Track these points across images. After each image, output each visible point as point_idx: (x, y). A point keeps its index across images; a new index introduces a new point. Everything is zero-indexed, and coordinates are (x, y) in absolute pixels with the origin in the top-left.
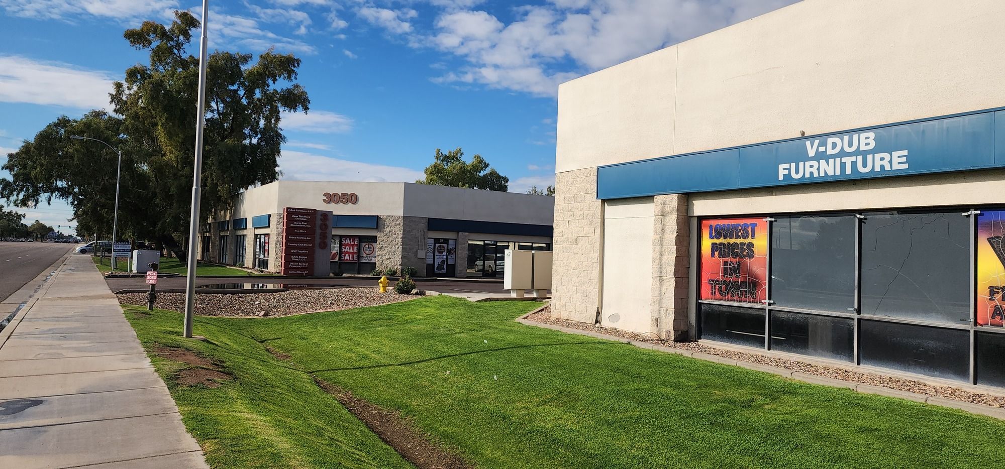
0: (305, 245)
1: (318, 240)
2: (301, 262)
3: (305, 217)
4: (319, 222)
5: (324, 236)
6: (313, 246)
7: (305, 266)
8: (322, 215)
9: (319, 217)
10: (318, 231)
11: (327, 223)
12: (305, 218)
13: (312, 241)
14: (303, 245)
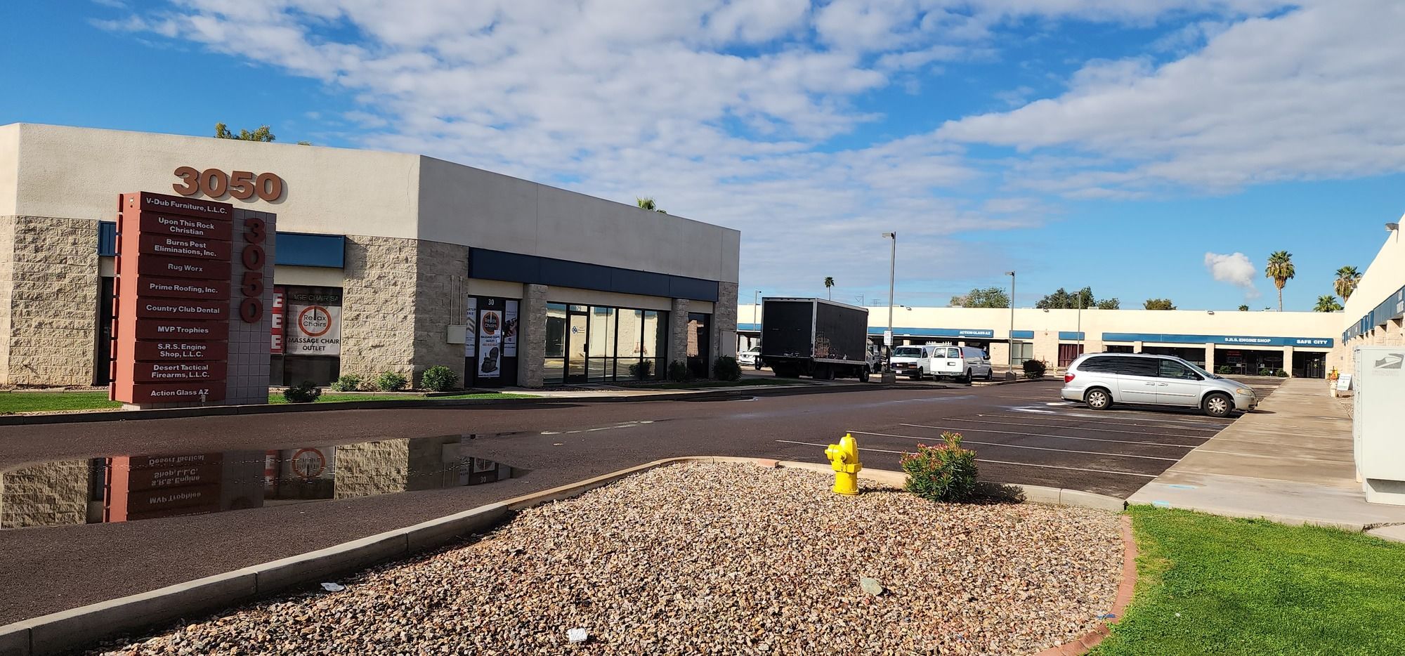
0: (199, 310)
1: (236, 299)
2: (188, 362)
3: (199, 224)
4: (238, 244)
5: (254, 286)
6: (225, 313)
7: (200, 372)
8: (246, 223)
9: (239, 229)
10: (237, 270)
11: (263, 247)
12: (199, 229)
13: (221, 299)
14: (193, 310)
